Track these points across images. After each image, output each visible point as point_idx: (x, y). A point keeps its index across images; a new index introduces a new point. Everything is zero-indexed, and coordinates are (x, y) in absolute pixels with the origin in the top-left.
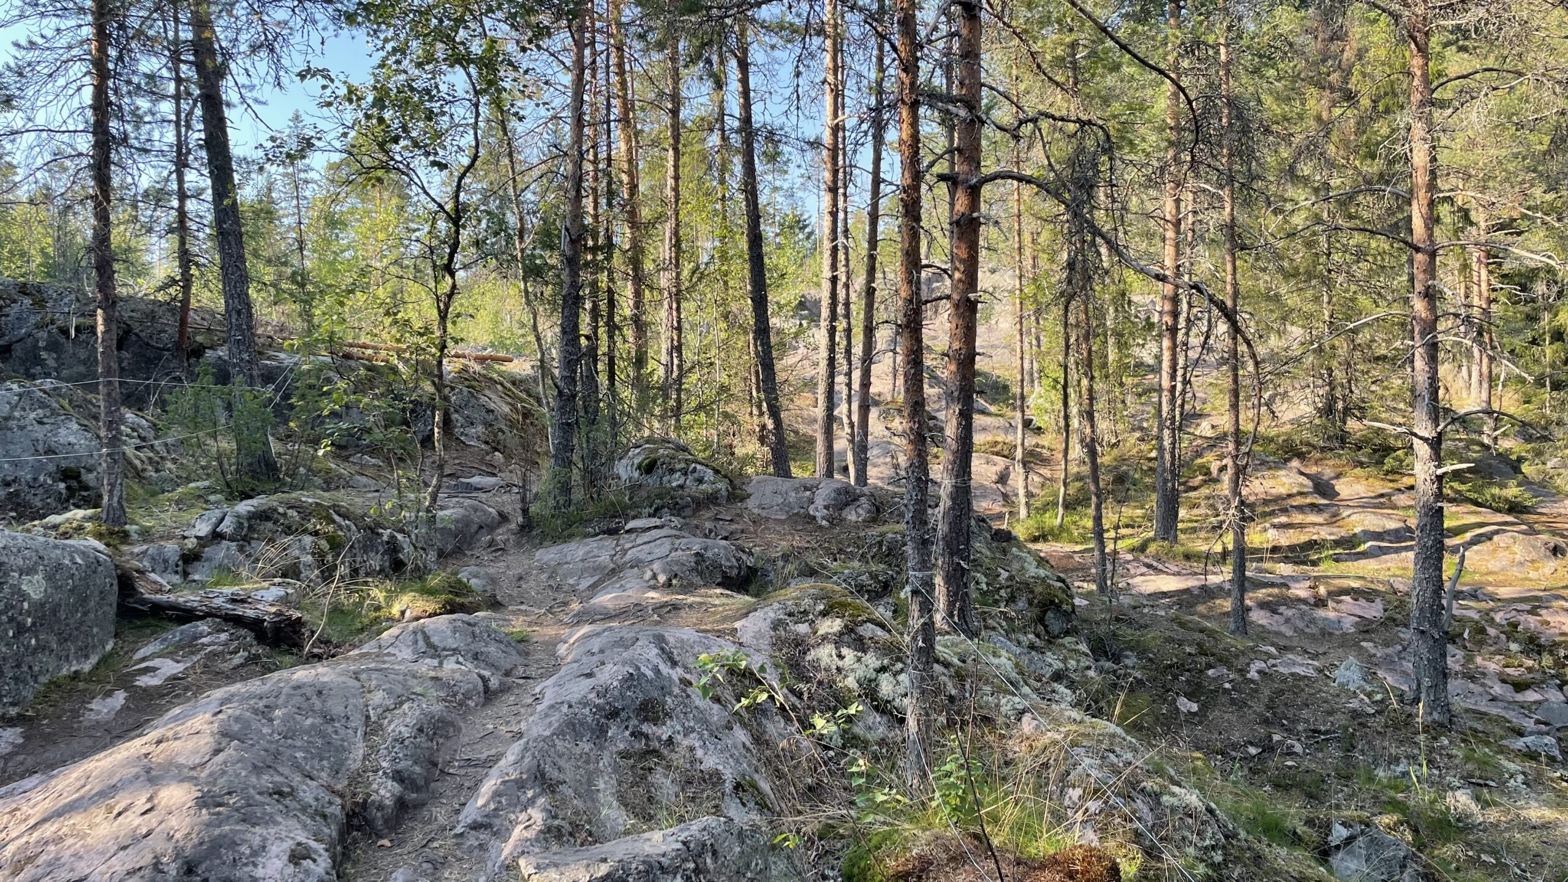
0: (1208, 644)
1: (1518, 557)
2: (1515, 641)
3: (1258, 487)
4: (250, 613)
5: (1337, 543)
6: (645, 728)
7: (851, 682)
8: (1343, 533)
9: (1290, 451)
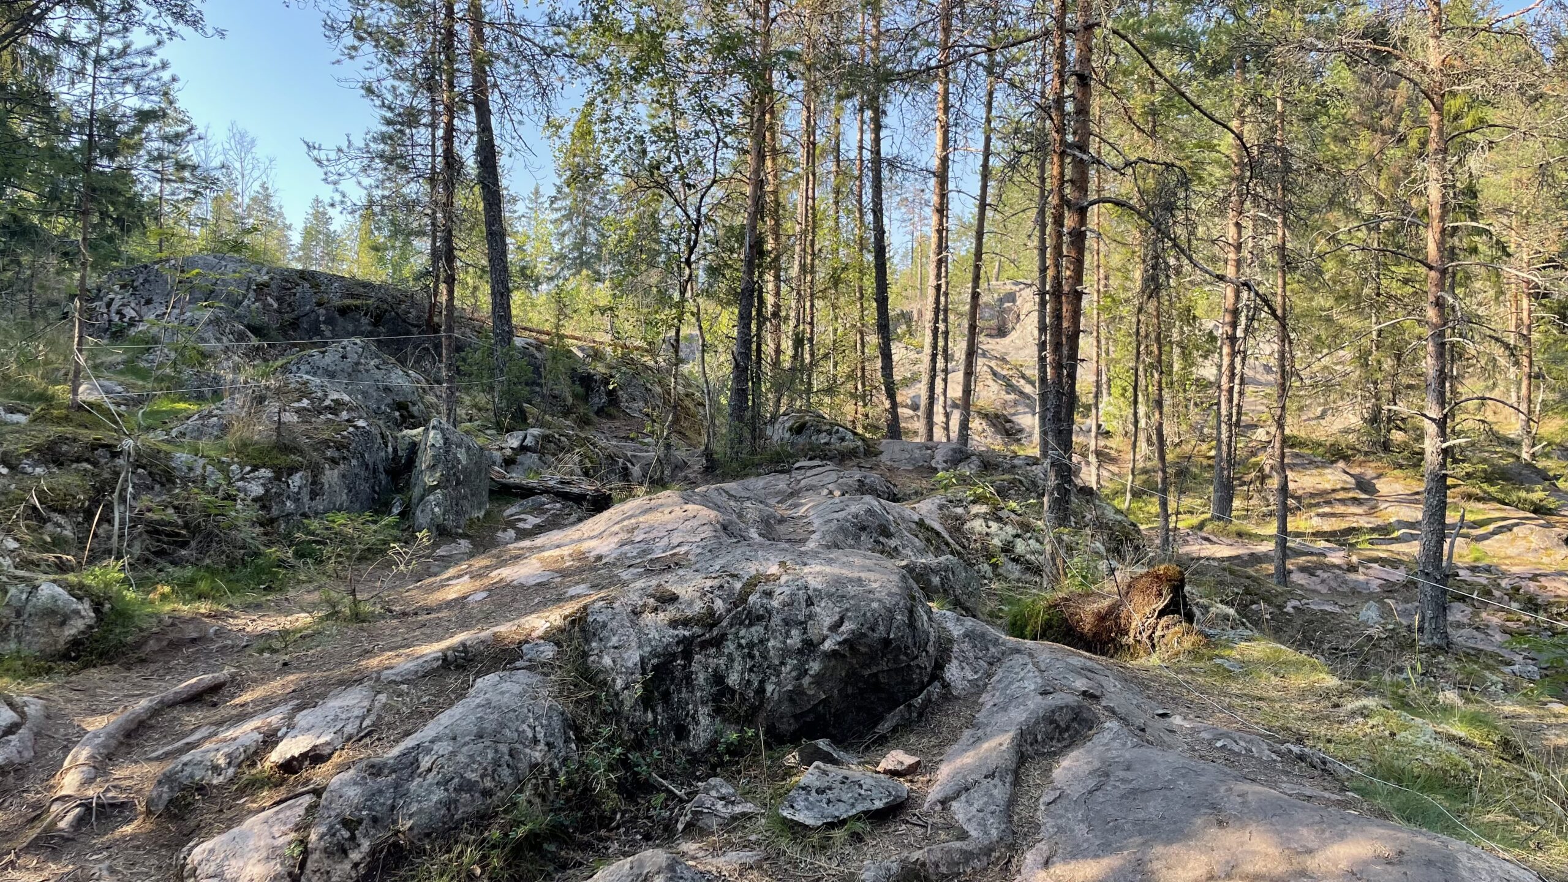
0: (1253, 587)
1: (1533, 546)
2: (1516, 601)
3: (1303, 481)
5: (1373, 530)
6: (881, 539)
7: (996, 542)
8: (1380, 522)
9: (1337, 454)
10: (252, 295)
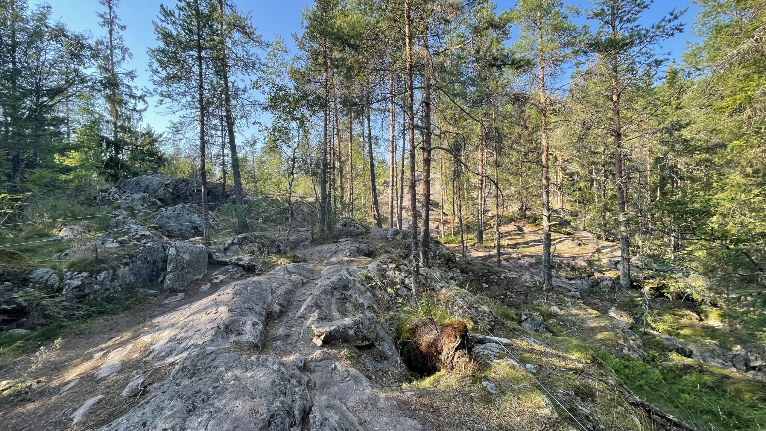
0: (491, 269)
1: (570, 246)
2: (569, 268)
3: (504, 229)
4: (242, 263)
5: (524, 243)
6: (344, 292)
7: (398, 280)
8: (525, 241)
9: (512, 220)
10: (162, 189)
